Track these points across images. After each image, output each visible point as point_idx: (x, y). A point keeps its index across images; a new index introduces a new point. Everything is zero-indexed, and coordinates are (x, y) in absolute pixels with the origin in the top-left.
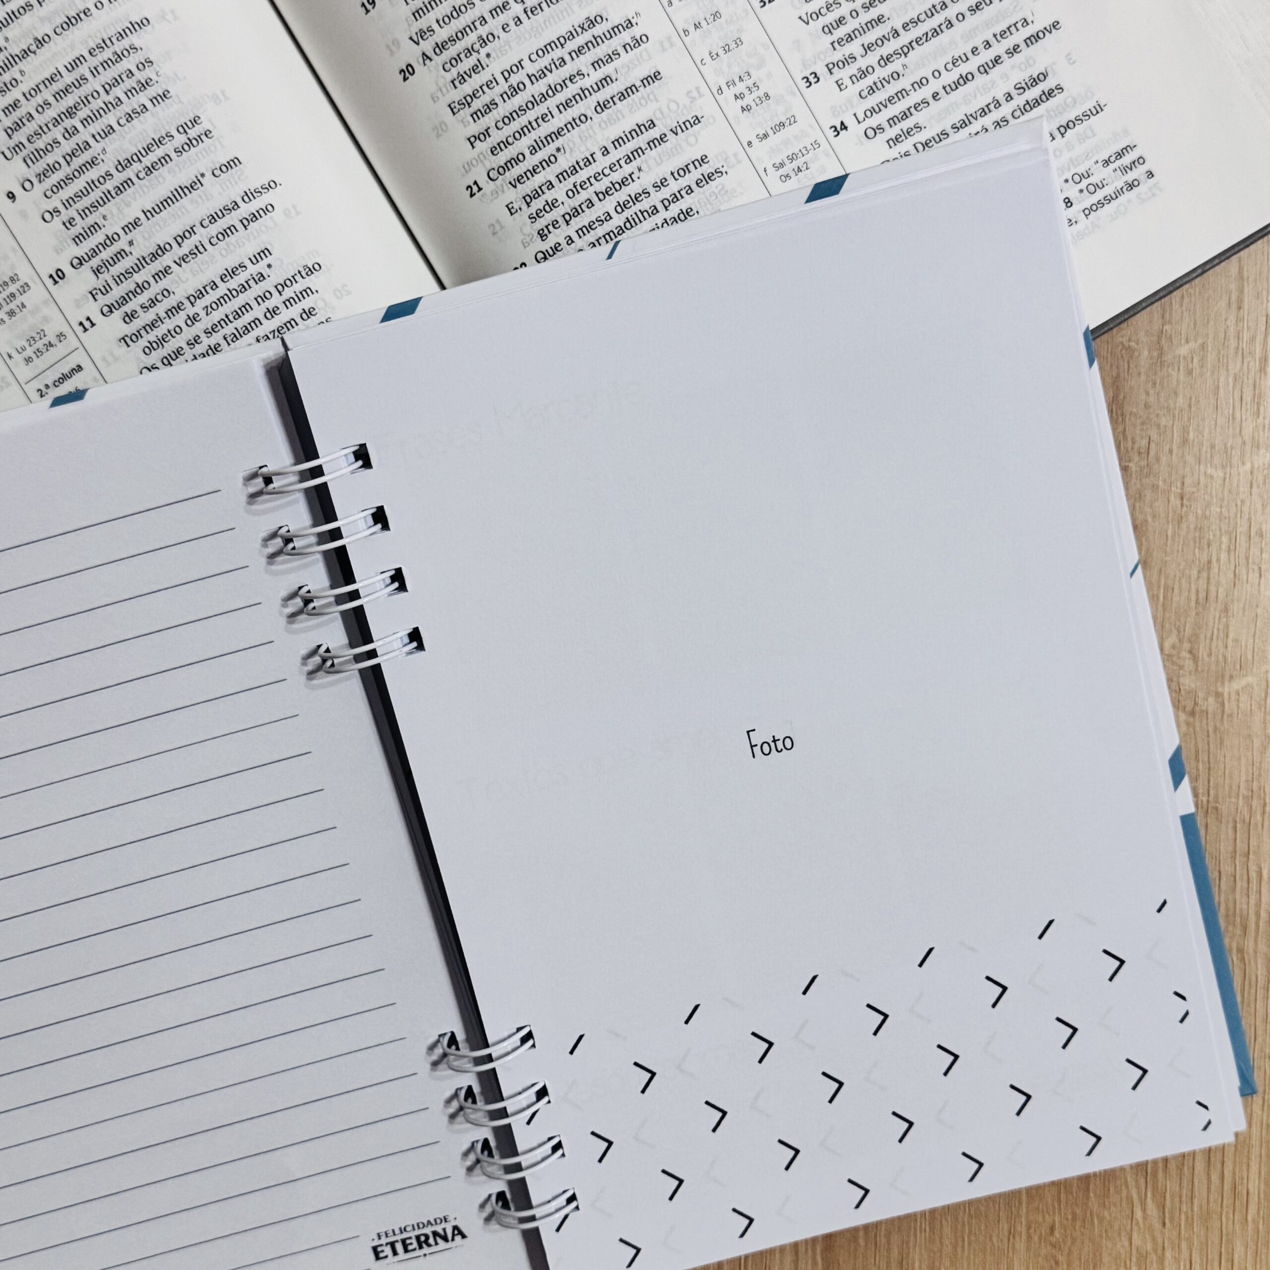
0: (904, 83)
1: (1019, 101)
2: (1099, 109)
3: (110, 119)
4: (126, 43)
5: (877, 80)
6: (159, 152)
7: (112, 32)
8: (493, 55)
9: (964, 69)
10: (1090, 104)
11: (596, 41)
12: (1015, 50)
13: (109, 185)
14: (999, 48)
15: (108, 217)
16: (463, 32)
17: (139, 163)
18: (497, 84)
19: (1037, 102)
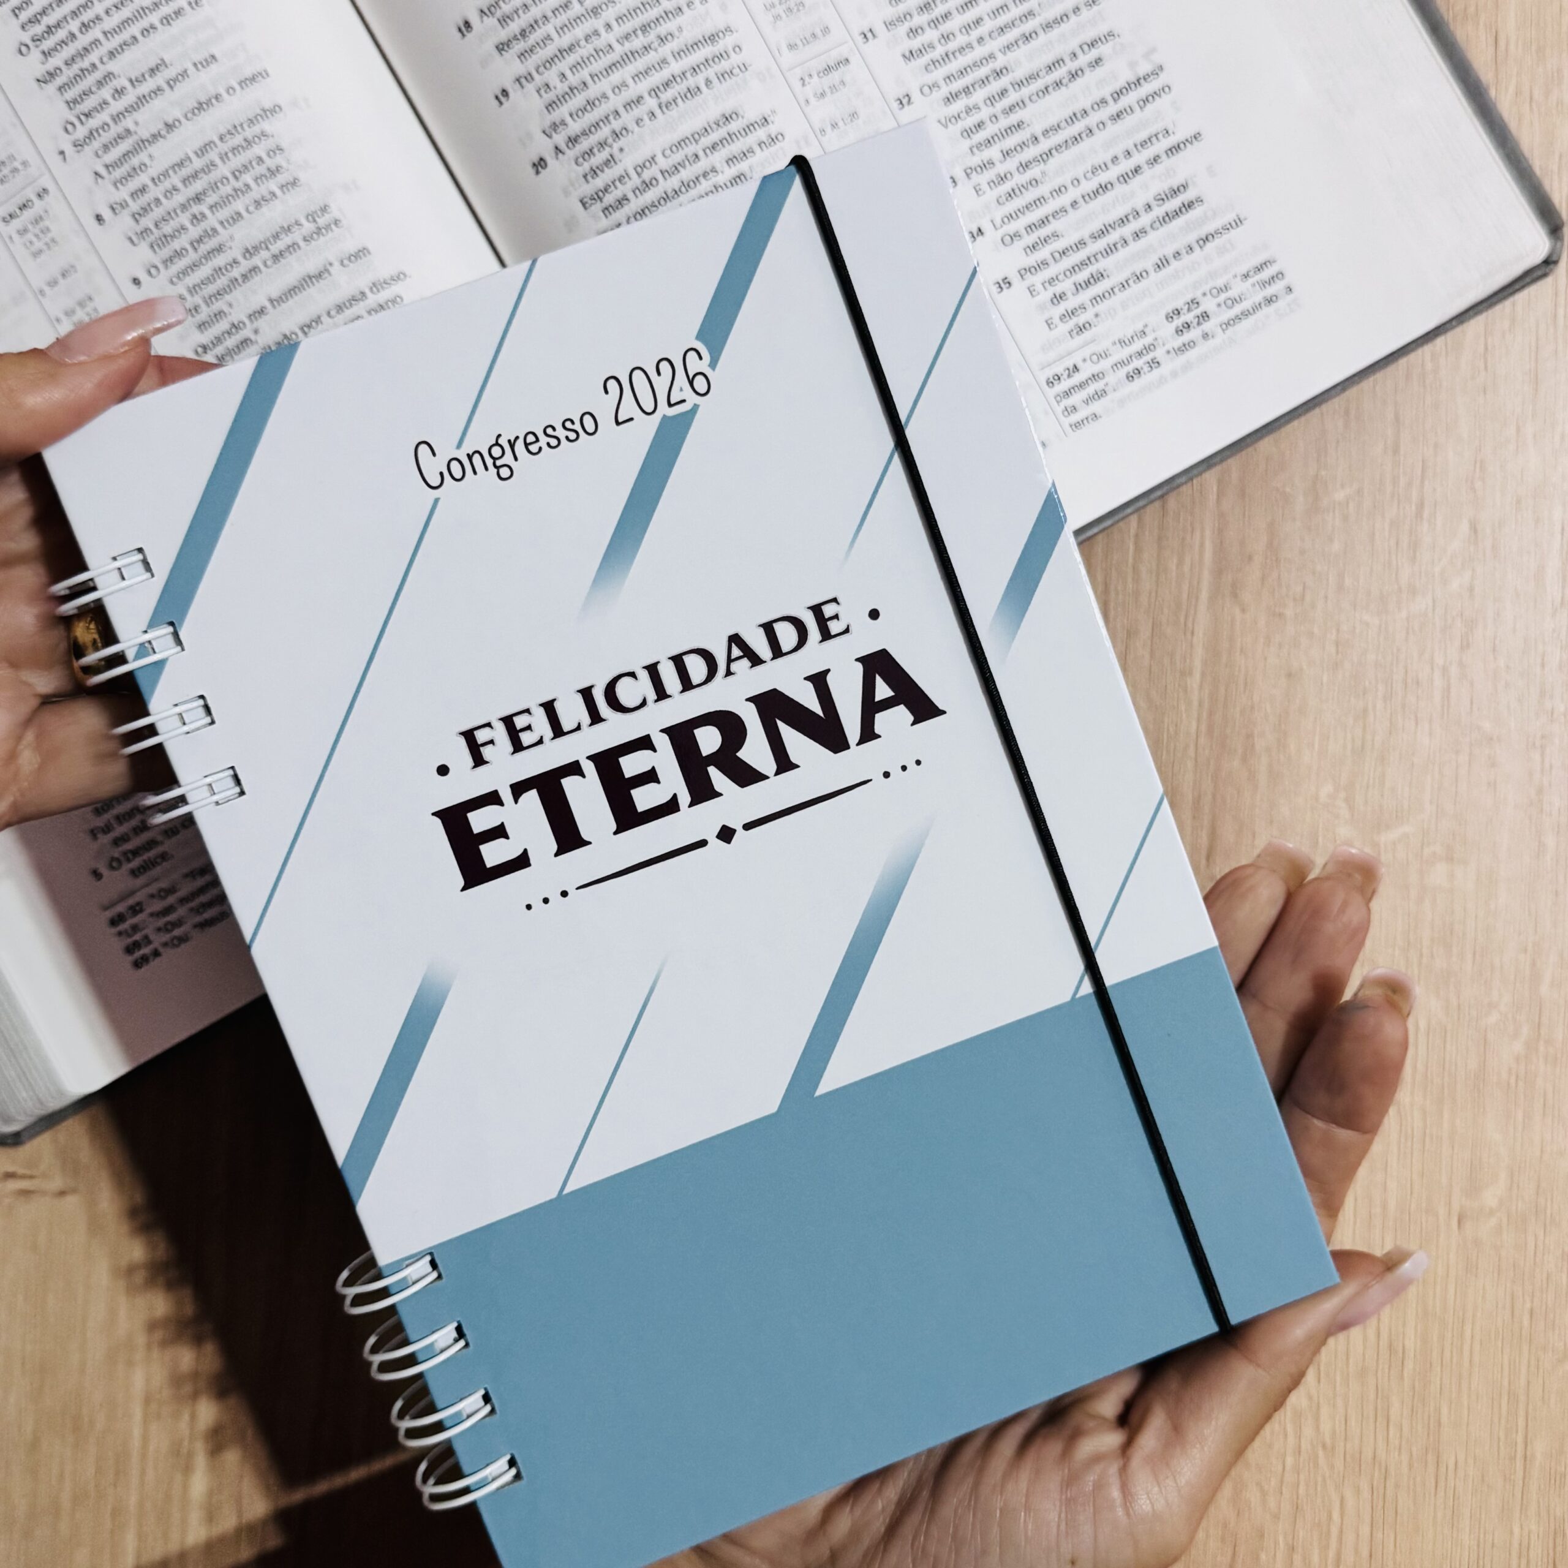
0: (1043, 190)
1: (1159, 211)
2: (1239, 222)
3: (239, 205)
4: (256, 129)
5: (1015, 187)
6: (286, 240)
7: (243, 118)
8: (626, 150)
9: (1103, 177)
10: (1230, 217)
11: (731, 137)
12: (1156, 159)
13: (236, 273)
14: (1139, 158)
15: (234, 304)
16: (596, 126)
17: (267, 251)
18: (630, 179)
19: (1177, 213)
